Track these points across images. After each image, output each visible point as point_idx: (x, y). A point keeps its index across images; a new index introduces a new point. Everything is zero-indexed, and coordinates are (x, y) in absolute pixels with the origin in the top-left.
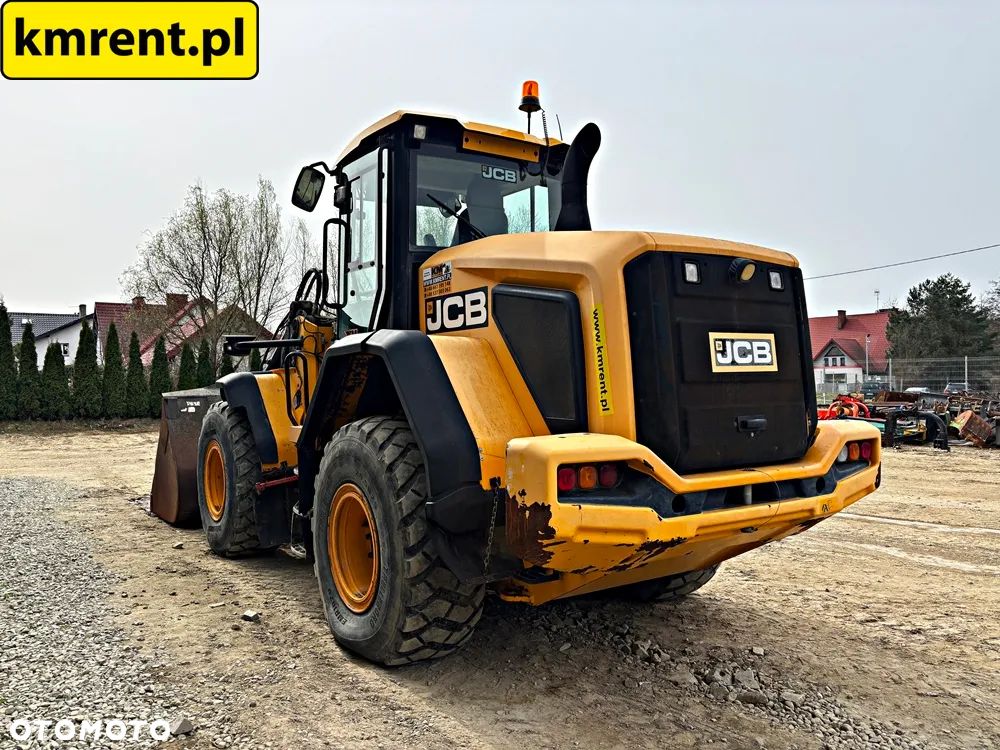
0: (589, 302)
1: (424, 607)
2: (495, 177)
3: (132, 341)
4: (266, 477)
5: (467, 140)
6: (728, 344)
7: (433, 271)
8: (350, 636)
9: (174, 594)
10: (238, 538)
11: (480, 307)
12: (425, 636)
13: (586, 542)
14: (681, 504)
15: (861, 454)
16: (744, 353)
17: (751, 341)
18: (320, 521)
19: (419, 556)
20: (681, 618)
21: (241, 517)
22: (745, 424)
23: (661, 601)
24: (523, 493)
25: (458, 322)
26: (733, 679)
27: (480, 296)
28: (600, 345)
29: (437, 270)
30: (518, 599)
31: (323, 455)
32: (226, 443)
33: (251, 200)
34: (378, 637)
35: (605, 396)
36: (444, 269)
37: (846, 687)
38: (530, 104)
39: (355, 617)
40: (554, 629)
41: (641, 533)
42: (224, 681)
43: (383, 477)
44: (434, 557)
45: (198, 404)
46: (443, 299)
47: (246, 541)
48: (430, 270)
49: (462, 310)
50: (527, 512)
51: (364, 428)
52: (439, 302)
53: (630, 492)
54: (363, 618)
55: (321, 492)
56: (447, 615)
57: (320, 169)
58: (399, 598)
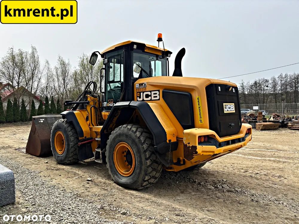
0: (195, 96)
1: (150, 173)
2: (152, 59)
4: (81, 141)
5: (146, 49)
6: (227, 106)
7: (140, 85)
8: (125, 183)
9: (60, 175)
10: (70, 159)
11: (157, 95)
12: (149, 181)
13: (203, 154)
14: (220, 145)
15: (249, 132)
16: (229, 108)
17: (230, 105)
18: (110, 152)
19: (149, 160)
21: (71, 153)
22: (231, 125)
23: (194, 170)
24: (189, 143)
25: (149, 99)
26: (222, 187)
27: (157, 92)
28: (199, 106)
29: (141, 85)
30: (171, 170)
32: (65, 132)
34: (135, 182)
35: (201, 119)
36: (144, 84)
39: (125, 178)
41: (213, 152)
42: (98, 196)
43: (137, 140)
44: (153, 160)
45: (43, 120)
46: (143, 92)
48: (138, 84)
49: (150, 96)
50: (190, 148)
52: (142, 93)
53: (210, 142)
54: (128, 178)
55: (110, 145)
56: (155, 175)
58: (143, 172)
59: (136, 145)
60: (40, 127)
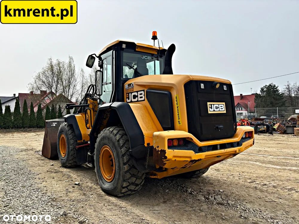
0: (174, 94)
1: (128, 179)
2: (145, 58)
3: (31, 105)
4: (79, 144)
5: (137, 48)
6: (213, 105)
7: (128, 85)
8: (107, 188)
9: (54, 178)
10: (70, 162)
11: (142, 96)
12: (129, 188)
13: (175, 160)
14: (201, 150)
15: (249, 135)
16: (217, 108)
17: (219, 105)
18: (97, 156)
19: (127, 165)
20: (199, 182)
21: (71, 156)
22: (217, 128)
23: (193, 178)
24: (158, 147)
25: (136, 99)
26: (215, 198)
27: (143, 92)
28: (178, 106)
29: (129, 85)
30: (154, 177)
31: (98, 137)
32: (66, 135)
33: (66, 63)
34: (115, 188)
35: (179, 120)
36: (132, 85)
37: (246, 200)
38: (155, 38)
39: (108, 183)
40: (164, 186)
41: (190, 157)
42: (72, 201)
43: (116, 143)
44: (131, 166)
45: (56, 123)
46: (131, 93)
47: (72, 163)
48: (127, 85)
49: (137, 96)
50: (159, 152)
51: (110, 130)
52: (130, 94)
53: (187, 146)
54: (110, 183)
55: (97, 148)
56: (135, 182)
57: (94, 56)
58: (121, 177)
59: (116, 148)
60: (52, 131)
